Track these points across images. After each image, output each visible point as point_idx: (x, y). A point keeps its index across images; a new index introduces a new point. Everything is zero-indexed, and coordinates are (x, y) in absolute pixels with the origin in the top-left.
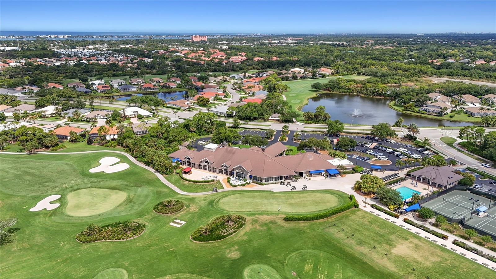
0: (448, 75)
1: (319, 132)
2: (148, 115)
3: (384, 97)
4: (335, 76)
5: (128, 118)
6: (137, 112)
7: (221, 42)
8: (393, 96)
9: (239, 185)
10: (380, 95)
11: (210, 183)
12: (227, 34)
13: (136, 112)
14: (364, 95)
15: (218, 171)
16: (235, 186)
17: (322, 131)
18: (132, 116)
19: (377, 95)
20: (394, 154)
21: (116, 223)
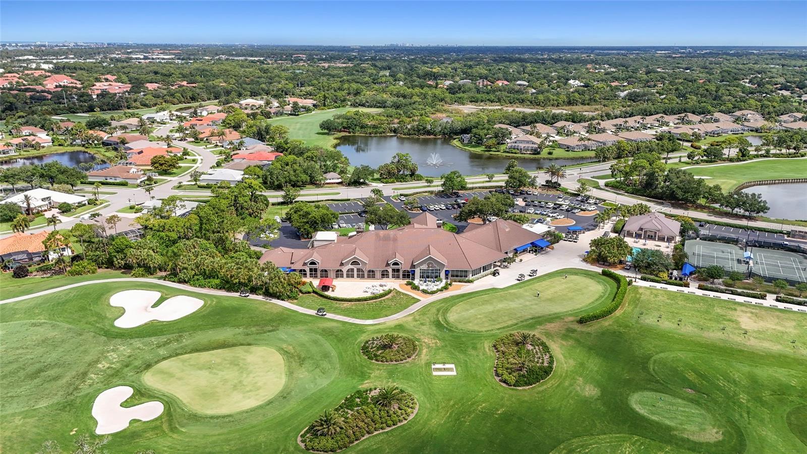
0: (471, 102)
1: (427, 194)
2: (79, 203)
3: (435, 135)
4: (322, 109)
5: (38, 213)
6: (49, 198)
7: (21, 58)
8: (447, 134)
9: (438, 290)
10: (429, 133)
11: (387, 297)
12: (13, 42)
13: (47, 198)
14: (405, 134)
15: (378, 274)
16: (433, 293)
17: (429, 192)
18: (43, 209)
19: (424, 134)
20: (561, 208)
21: (347, 399)
